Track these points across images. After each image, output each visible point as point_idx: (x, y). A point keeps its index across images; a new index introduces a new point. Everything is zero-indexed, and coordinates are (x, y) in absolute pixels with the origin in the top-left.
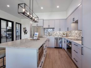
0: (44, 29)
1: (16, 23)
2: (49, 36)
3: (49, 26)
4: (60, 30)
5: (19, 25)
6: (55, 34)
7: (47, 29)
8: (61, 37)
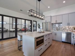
0: (52, 24)
1: (34, 21)
2: (57, 30)
3: (56, 21)
4: (69, 24)
5: (35, 22)
6: (63, 28)
7: (55, 24)
8: (71, 32)
